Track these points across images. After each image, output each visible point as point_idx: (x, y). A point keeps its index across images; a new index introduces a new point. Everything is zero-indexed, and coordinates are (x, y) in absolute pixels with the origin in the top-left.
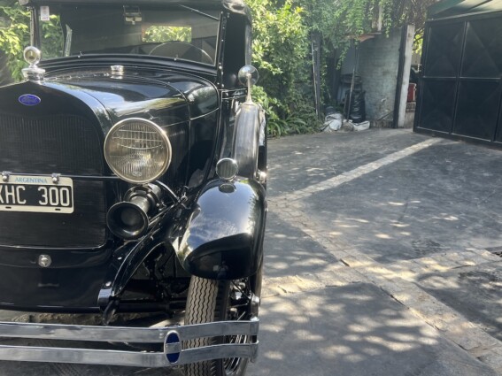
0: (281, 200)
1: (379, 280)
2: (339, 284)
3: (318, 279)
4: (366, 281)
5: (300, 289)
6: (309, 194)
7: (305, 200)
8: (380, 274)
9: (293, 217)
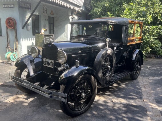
0: (147, 79)
1: (149, 107)
2: (134, 104)
3: (129, 101)
4: (144, 106)
5: (120, 102)
6: (160, 79)
7: (155, 80)
8: (151, 106)
9: (144, 84)
